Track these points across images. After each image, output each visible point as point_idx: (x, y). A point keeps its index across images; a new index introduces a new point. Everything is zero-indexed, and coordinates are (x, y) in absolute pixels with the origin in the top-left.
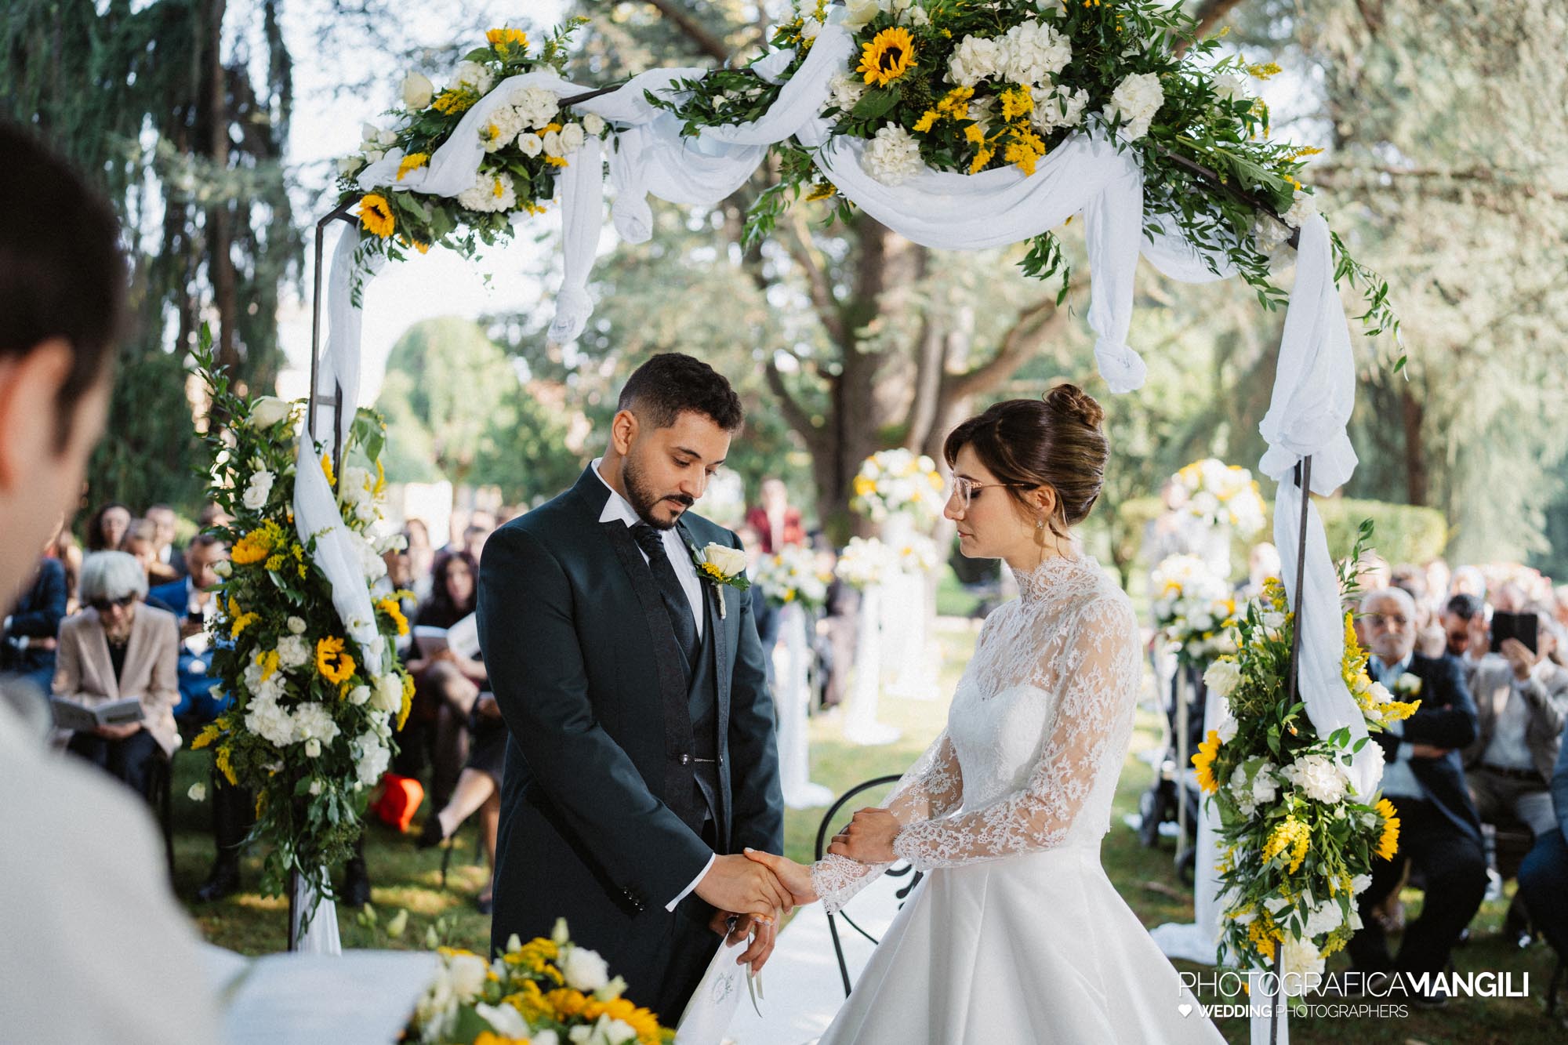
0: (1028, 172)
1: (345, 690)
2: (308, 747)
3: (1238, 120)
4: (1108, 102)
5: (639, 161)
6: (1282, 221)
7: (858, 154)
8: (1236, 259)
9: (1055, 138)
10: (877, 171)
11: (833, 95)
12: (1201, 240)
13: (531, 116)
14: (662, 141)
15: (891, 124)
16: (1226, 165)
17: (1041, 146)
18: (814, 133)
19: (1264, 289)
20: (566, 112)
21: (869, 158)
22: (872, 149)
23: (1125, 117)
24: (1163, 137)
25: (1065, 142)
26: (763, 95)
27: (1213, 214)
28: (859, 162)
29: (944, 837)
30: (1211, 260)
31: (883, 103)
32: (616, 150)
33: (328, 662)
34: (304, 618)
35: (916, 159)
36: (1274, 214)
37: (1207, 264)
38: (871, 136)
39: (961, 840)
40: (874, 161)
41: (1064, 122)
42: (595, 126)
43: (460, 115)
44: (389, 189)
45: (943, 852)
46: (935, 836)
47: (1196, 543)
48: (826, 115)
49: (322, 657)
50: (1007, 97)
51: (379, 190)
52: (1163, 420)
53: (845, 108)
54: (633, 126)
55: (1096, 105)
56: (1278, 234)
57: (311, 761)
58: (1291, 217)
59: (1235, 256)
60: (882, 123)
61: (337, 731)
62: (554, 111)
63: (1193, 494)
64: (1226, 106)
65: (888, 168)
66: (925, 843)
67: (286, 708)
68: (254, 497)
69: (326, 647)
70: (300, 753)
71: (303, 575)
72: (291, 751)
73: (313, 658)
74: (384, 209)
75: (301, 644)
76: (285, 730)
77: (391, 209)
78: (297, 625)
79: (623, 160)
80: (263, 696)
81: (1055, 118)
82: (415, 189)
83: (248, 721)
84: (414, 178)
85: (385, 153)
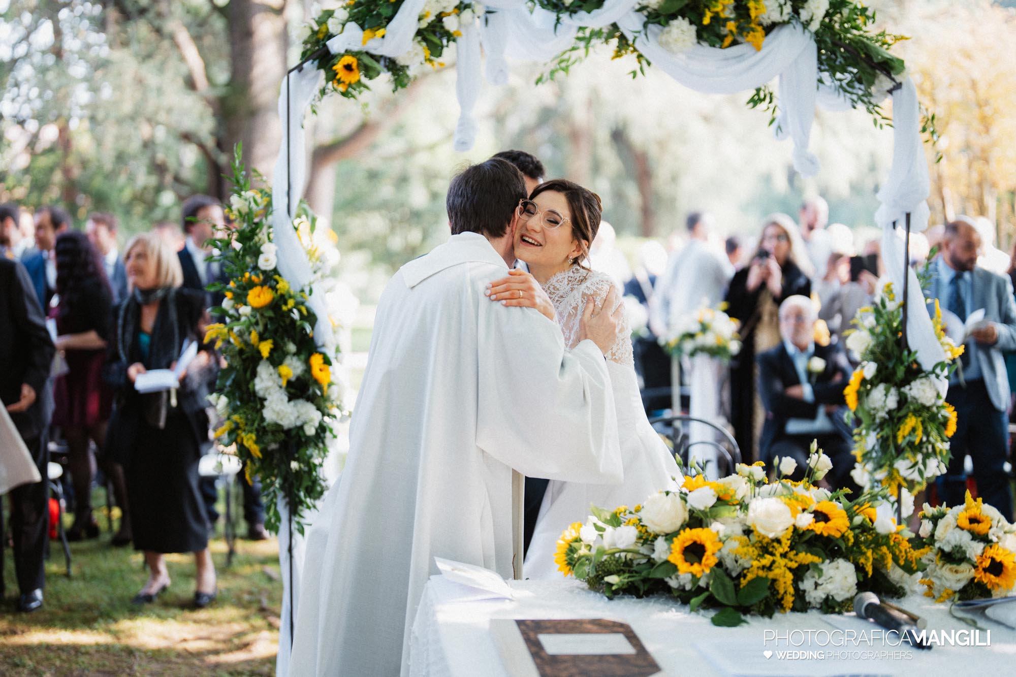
0: (757, 49)
1: (325, 389)
2: (307, 427)
3: (861, 18)
4: (803, 8)
6: (893, 79)
7: (656, 35)
9: (770, 28)
10: (670, 45)
12: (847, 89)
13: (446, 5)
15: (680, 18)
16: (862, 46)
17: (763, 32)
18: (630, 21)
19: (878, 117)
21: (664, 38)
22: (667, 32)
23: (812, 17)
25: (776, 30)
27: (851, 73)
28: (657, 39)
30: (852, 101)
32: (487, 25)
33: (319, 370)
34: (294, 343)
35: (693, 38)
36: (889, 74)
37: (848, 102)
38: (667, 25)
40: (670, 40)
41: (778, 19)
42: (481, 11)
44: (358, 52)
48: (639, 11)
49: (315, 368)
50: (752, 5)
51: (348, 52)
53: (651, 7)
54: (498, 10)
55: (796, 10)
56: (888, 85)
57: (307, 438)
58: (898, 78)
60: (674, 17)
61: (321, 417)
64: (856, 9)
65: (678, 44)
67: (292, 403)
68: (267, 261)
69: (316, 360)
70: (301, 433)
71: (305, 312)
72: (294, 433)
73: (308, 369)
74: (354, 66)
75: (299, 359)
76: (293, 418)
77: (358, 65)
78: (292, 347)
79: (492, 33)
80: (276, 396)
81: (775, 17)
82: (371, 51)
83: (266, 414)
84: (374, 44)
85: (344, 25)
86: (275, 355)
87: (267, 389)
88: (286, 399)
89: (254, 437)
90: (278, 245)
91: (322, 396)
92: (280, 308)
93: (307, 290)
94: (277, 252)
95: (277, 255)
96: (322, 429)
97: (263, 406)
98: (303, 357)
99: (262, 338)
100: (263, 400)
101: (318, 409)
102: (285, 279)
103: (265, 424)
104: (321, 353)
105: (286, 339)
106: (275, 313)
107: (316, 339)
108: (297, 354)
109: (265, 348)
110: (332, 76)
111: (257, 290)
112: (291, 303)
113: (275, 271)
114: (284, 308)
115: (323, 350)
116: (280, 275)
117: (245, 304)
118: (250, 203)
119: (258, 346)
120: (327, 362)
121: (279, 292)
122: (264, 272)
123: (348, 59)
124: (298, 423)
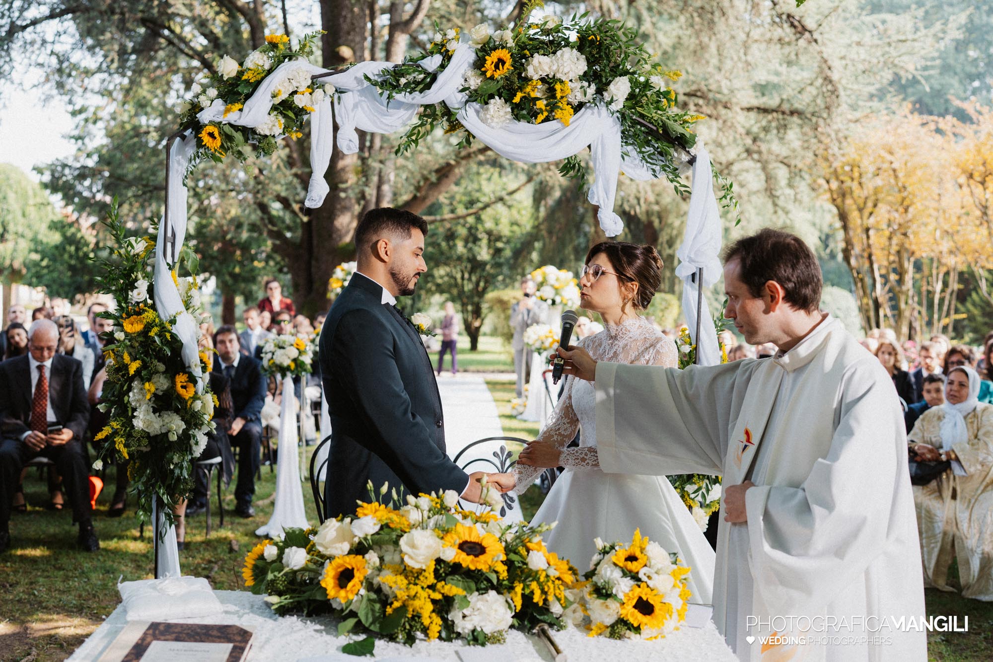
0: (565, 125)
1: (189, 403)
2: (170, 435)
3: (664, 100)
4: (606, 90)
5: (353, 110)
6: (688, 152)
7: (477, 112)
8: (665, 170)
9: (578, 107)
10: (489, 121)
11: (466, 80)
12: (649, 160)
13: (298, 85)
14: (363, 98)
15: (497, 97)
16: (661, 124)
17: (572, 111)
18: (455, 100)
19: (678, 185)
20: (315, 83)
21: (485, 114)
22: (487, 109)
23: (615, 98)
24: (630, 108)
25: (583, 109)
26: (425, 78)
27: (653, 147)
28: (478, 115)
29: (589, 456)
30: (654, 171)
31: (493, 87)
32: (339, 103)
33: (182, 387)
34: (164, 364)
35: (509, 116)
36: (684, 148)
37: (651, 172)
38: (486, 103)
40: (488, 116)
41: (584, 100)
42: (330, 90)
43: (258, 83)
44: (221, 123)
47: (543, 316)
48: (462, 91)
49: (179, 385)
50: (558, 87)
51: (212, 123)
52: (499, 238)
53: (472, 88)
54: (349, 90)
55: (600, 91)
56: (685, 158)
57: (172, 443)
58: (693, 151)
59: (664, 168)
60: (492, 96)
61: (184, 427)
62: (309, 82)
63: (540, 286)
64: (659, 93)
65: (495, 120)
67: (157, 414)
68: (139, 295)
69: (181, 378)
70: (165, 439)
71: (169, 338)
72: (159, 439)
73: (173, 386)
74: (216, 134)
75: (166, 377)
76: (157, 426)
77: (220, 133)
78: (160, 367)
79: (343, 110)
80: (143, 408)
81: (580, 97)
82: (233, 122)
83: (135, 422)
84: (233, 117)
85: (212, 101)
86: (144, 373)
87: (138, 401)
88: (151, 410)
89: (123, 441)
91: (184, 408)
92: (148, 335)
97: (134, 416)
98: (169, 376)
99: (135, 358)
100: (134, 410)
101: (183, 419)
103: (133, 430)
105: (155, 360)
108: (165, 373)
109: (133, 368)
111: (133, 318)
112: (155, 330)
115: (189, 370)
119: (129, 365)
120: (192, 380)
123: (210, 129)
124: (164, 431)
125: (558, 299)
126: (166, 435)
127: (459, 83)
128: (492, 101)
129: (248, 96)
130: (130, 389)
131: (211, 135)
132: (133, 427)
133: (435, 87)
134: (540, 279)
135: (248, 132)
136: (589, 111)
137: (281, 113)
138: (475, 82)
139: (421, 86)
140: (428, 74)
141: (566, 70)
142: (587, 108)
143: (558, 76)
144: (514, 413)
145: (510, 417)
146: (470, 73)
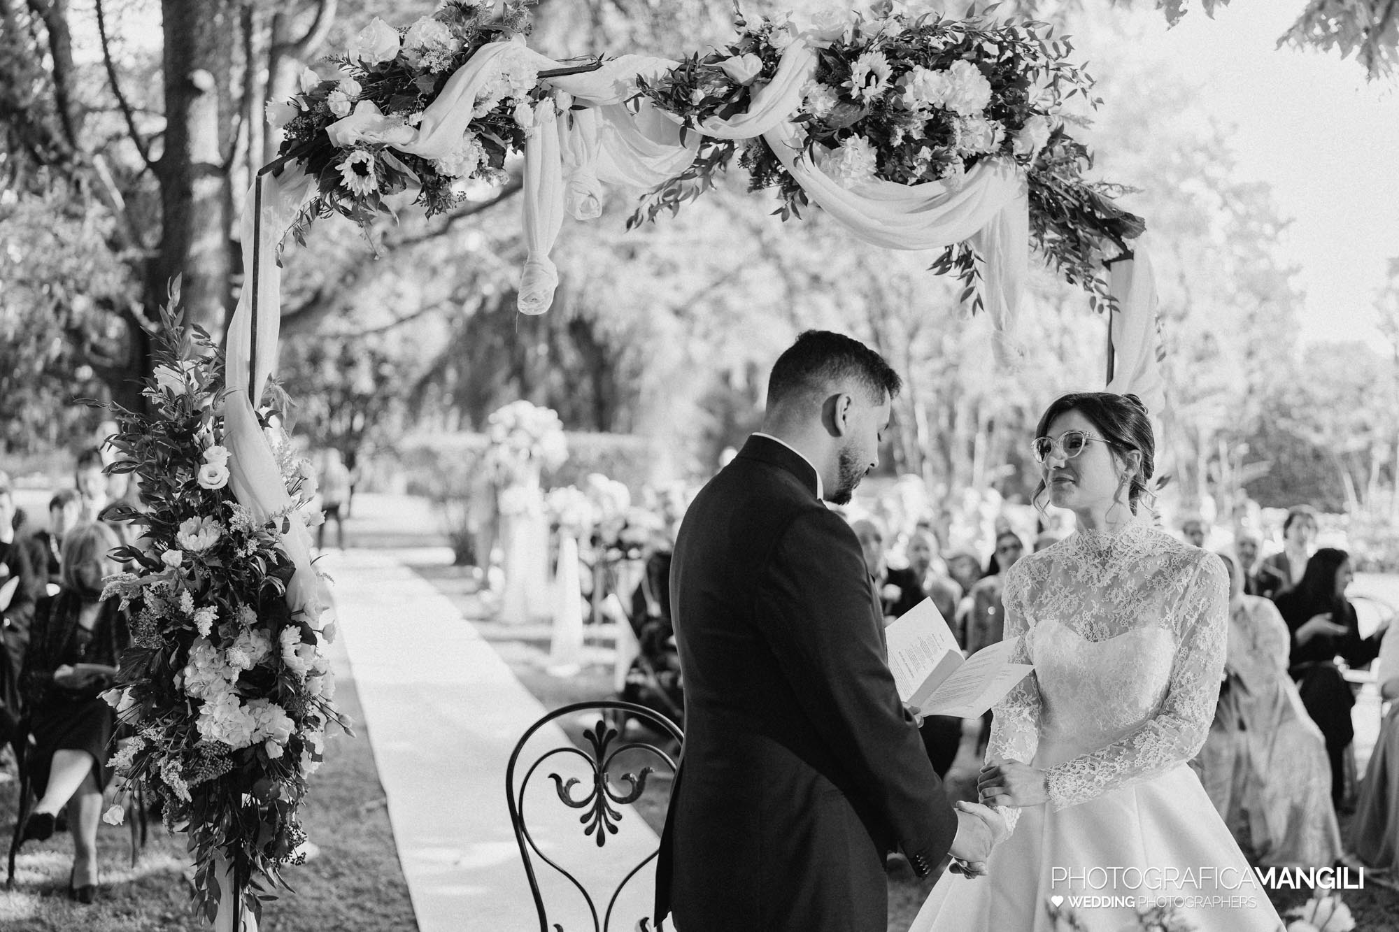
2: (270, 746)
5: (594, 141)
6: (1123, 244)
9: (973, 162)
10: (843, 175)
11: (806, 102)
13: (515, 85)
14: (608, 122)
15: (856, 135)
16: (1085, 197)
17: (963, 166)
18: (785, 135)
19: (1100, 296)
20: (540, 87)
21: (833, 165)
22: (838, 156)
25: (980, 165)
26: (730, 94)
29: (1098, 768)
31: (853, 115)
32: (571, 127)
35: (873, 170)
36: (1117, 238)
38: (836, 146)
39: (1118, 767)
40: (842, 167)
41: (983, 149)
42: (565, 103)
43: (446, 77)
44: (379, 145)
45: (1099, 781)
46: (1088, 769)
48: (797, 121)
49: (288, 649)
51: (361, 144)
53: (818, 115)
54: (593, 104)
55: (1009, 137)
57: (273, 762)
58: (1132, 243)
60: (849, 132)
62: (534, 83)
65: (853, 174)
66: (1080, 777)
67: (246, 708)
68: (213, 474)
69: (290, 636)
70: (260, 756)
71: (274, 559)
72: (248, 755)
73: (277, 650)
74: (370, 169)
75: (261, 636)
76: (247, 732)
77: (377, 166)
78: (249, 616)
79: (579, 137)
80: (221, 698)
81: (981, 145)
82: (399, 147)
83: (203, 727)
84: (399, 135)
85: (354, 105)
86: (222, 630)
87: (204, 685)
88: (237, 701)
89: (178, 764)
90: (232, 448)
91: (299, 694)
92: (234, 554)
93: (279, 523)
94: (229, 459)
95: (228, 466)
96: (295, 747)
97: (197, 714)
98: (267, 631)
99: (199, 602)
100: (198, 702)
101: (289, 715)
102: (243, 508)
103: (198, 744)
104: (297, 624)
105: (241, 604)
106: (224, 561)
107: (290, 600)
108: (257, 626)
109: (206, 619)
110: (332, 183)
111: (193, 522)
112: (252, 545)
113: (227, 492)
114: (241, 553)
115: (303, 618)
116: (235, 500)
117: (173, 545)
118: (189, 378)
119: (193, 614)
120: (308, 637)
121: (233, 529)
122: (207, 493)
123: (359, 156)
124: (256, 741)
125: (536, 451)
126: (261, 746)
127: (792, 104)
128: (850, 141)
129: (430, 99)
130: (183, 660)
131: (360, 169)
132: (196, 736)
133: (755, 108)
134: (510, 422)
135: (424, 166)
136: (990, 170)
137: (480, 137)
138: (823, 104)
139: (723, 107)
140: (734, 87)
141: (968, 97)
142: (984, 164)
143: (952, 106)
144: (487, 614)
145: (483, 620)
146: (816, 89)
